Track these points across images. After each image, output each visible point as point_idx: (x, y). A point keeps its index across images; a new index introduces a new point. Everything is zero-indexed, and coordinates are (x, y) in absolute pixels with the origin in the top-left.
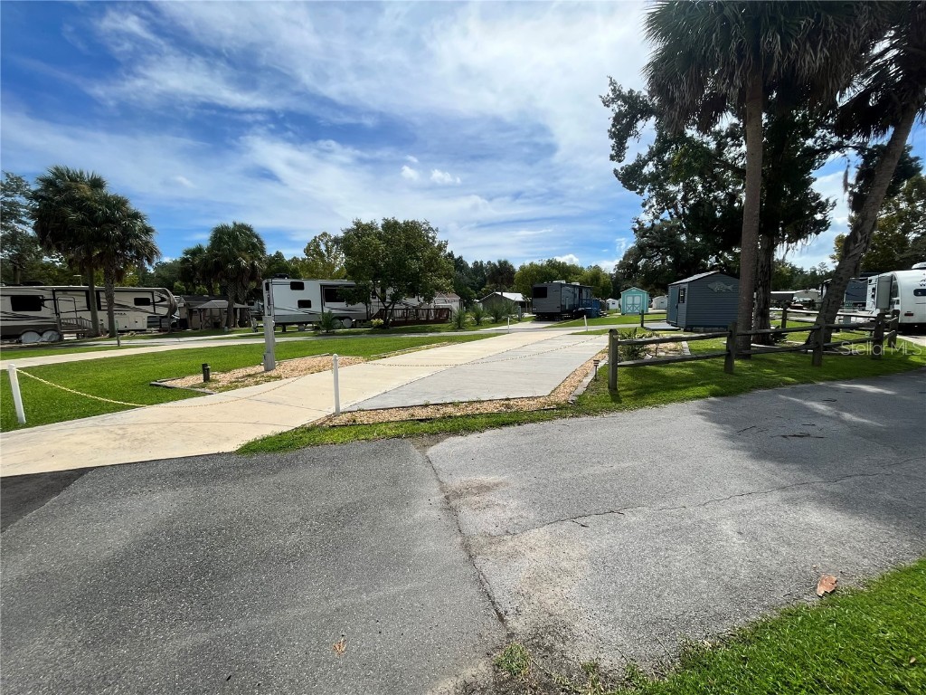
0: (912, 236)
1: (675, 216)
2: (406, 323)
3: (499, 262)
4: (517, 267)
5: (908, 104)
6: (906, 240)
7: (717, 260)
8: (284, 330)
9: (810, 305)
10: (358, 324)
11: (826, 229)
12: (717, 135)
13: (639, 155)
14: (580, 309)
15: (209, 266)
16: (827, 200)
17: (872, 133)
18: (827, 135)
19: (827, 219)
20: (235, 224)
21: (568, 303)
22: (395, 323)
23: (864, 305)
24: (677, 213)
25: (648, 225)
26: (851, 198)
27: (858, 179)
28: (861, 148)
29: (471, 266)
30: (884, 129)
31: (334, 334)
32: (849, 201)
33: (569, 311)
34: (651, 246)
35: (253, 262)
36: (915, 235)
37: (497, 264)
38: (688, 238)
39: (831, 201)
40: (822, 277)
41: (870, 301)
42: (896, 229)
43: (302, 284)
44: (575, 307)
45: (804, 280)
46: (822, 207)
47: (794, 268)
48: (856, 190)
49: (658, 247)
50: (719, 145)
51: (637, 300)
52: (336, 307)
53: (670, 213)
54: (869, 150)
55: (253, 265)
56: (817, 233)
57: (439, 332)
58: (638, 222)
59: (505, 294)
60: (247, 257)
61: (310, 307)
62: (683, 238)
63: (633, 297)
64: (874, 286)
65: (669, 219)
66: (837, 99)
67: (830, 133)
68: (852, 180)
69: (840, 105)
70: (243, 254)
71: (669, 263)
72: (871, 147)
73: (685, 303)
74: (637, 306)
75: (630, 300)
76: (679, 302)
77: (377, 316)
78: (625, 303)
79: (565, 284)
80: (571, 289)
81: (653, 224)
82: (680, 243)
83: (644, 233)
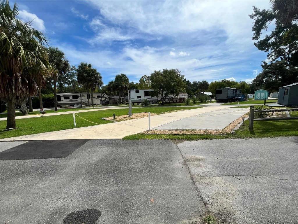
1: (283, 59)
2: (169, 103)
10: (154, 103)
13: (267, 36)
14: (236, 98)
20: (121, 74)
21: (230, 96)
22: (166, 103)
24: (285, 58)
25: (269, 64)
29: (192, 83)
31: (147, 106)
33: (231, 99)
35: (126, 85)
37: (202, 82)
38: (290, 68)
43: (139, 91)
44: (233, 97)
49: (274, 72)
51: (263, 94)
52: (148, 98)
53: (281, 58)
57: (181, 106)
58: (264, 63)
59: (205, 93)
60: (124, 83)
61: (141, 98)
62: (288, 68)
63: (261, 93)
65: (280, 60)
71: (279, 79)
73: (288, 95)
74: (262, 97)
75: (259, 94)
76: (284, 95)
77: (160, 101)
78: (256, 96)
79: (229, 89)
80: (232, 91)
81: (272, 63)
82: (286, 70)
83: (267, 67)
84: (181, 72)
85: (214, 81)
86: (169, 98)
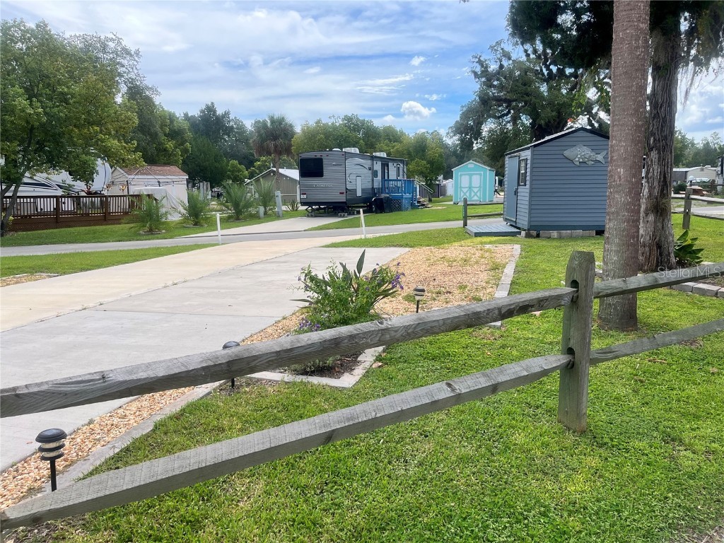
1: (532, 56)
2: (58, 222)
3: (273, 122)
4: (298, 129)
7: (590, 123)
14: (382, 196)
21: (360, 186)
24: (535, 51)
25: (493, 67)
33: (363, 200)
34: (499, 101)
38: (550, 89)
44: (374, 192)
45: (696, 155)
49: (509, 102)
51: (476, 180)
53: (526, 51)
58: (480, 62)
59: (281, 171)
62: (544, 88)
63: (471, 176)
65: (524, 58)
71: (524, 126)
73: (528, 186)
74: (476, 190)
75: (465, 181)
76: (519, 185)
78: (457, 187)
79: (354, 155)
80: (368, 163)
81: (501, 66)
82: (539, 95)
83: (489, 80)
84: (137, 53)
85: (312, 123)
86: (60, 192)
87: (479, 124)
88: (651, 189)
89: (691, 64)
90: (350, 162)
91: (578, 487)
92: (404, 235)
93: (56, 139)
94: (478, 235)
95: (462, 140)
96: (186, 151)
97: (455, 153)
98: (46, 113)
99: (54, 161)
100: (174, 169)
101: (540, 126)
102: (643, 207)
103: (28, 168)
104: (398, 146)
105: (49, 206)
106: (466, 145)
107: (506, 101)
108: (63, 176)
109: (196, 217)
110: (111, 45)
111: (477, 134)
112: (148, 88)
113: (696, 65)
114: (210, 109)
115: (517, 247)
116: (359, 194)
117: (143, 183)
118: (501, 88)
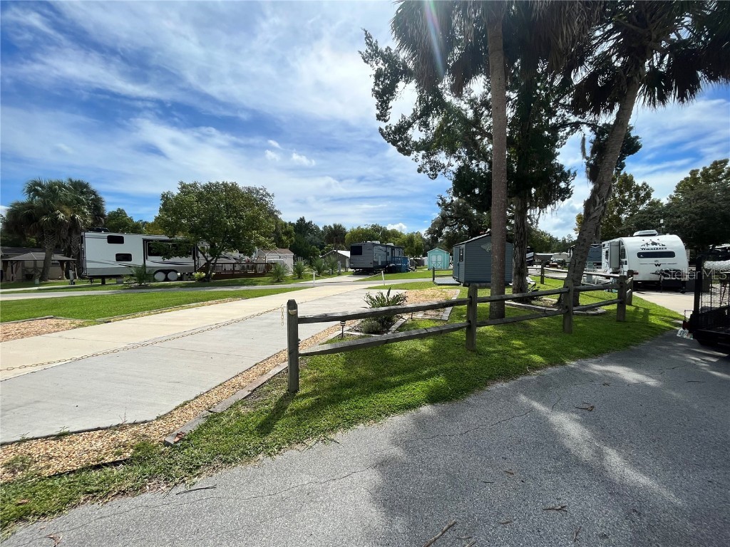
0: (624, 216)
2: (233, 276)
5: (632, 77)
6: (620, 219)
8: (103, 283)
9: (563, 264)
10: (185, 277)
11: (569, 197)
12: (472, 102)
13: (403, 116)
14: (391, 265)
15: (19, 218)
16: (569, 171)
17: (602, 112)
18: (566, 114)
19: (570, 187)
20: (71, 180)
21: (380, 260)
22: (219, 276)
23: (600, 264)
25: (448, 201)
26: (589, 169)
27: (593, 152)
28: (593, 126)
30: (611, 108)
31: (146, 287)
32: (587, 172)
33: (383, 267)
34: (451, 217)
35: (74, 216)
36: (625, 216)
37: (333, 227)
39: (572, 172)
40: (569, 244)
41: (604, 261)
42: (613, 211)
43: (122, 238)
44: (387, 263)
45: (558, 246)
46: (565, 176)
47: (551, 238)
48: (592, 162)
49: (456, 218)
50: (476, 112)
51: (440, 258)
52: (155, 262)
54: (600, 127)
55: (73, 218)
56: (563, 200)
60: (68, 211)
61: (130, 260)
63: (437, 256)
64: (607, 249)
66: (572, 77)
67: (568, 112)
68: (588, 154)
69: (575, 83)
70: (64, 207)
71: (465, 230)
72: (600, 125)
73: (464, 262)
74: (439, 263)
75: (434, 258)
76: (460, 260)
77: (201, 270)
78: (430, 261)
79: (378, 245)
80: (384, 248)
81: (452, 201)
82: (472, 215)
83: (446, 207)
86: (234, 261)
87: (441, 229)
88: (517, 264)
89: (538, 208)
90: (375, 249)
91: (470, 364)
92: (403, 284)
93: (238, 237)
94: (439, 285)
95: (432, 237)
96: (292, 241)
97: (428, 243)
98: (235, 225)
99: (234, 246)
100: (287, 250)
101: (473, 231)
102: (513, 273)
103: (223, 250)
104: (399, 240)
105: (229, 267)
106: (434, 240)
107: (455, 218)
108: (236, 254)
109: (299, 275)
110: (261, 191)
111: (440, 234)
112: (276, 211)
113: (540, 208)
114: (302, 220)
115: (459, 291)
116: (380, 264)
117: (271, 257)
118: (453, 211)
